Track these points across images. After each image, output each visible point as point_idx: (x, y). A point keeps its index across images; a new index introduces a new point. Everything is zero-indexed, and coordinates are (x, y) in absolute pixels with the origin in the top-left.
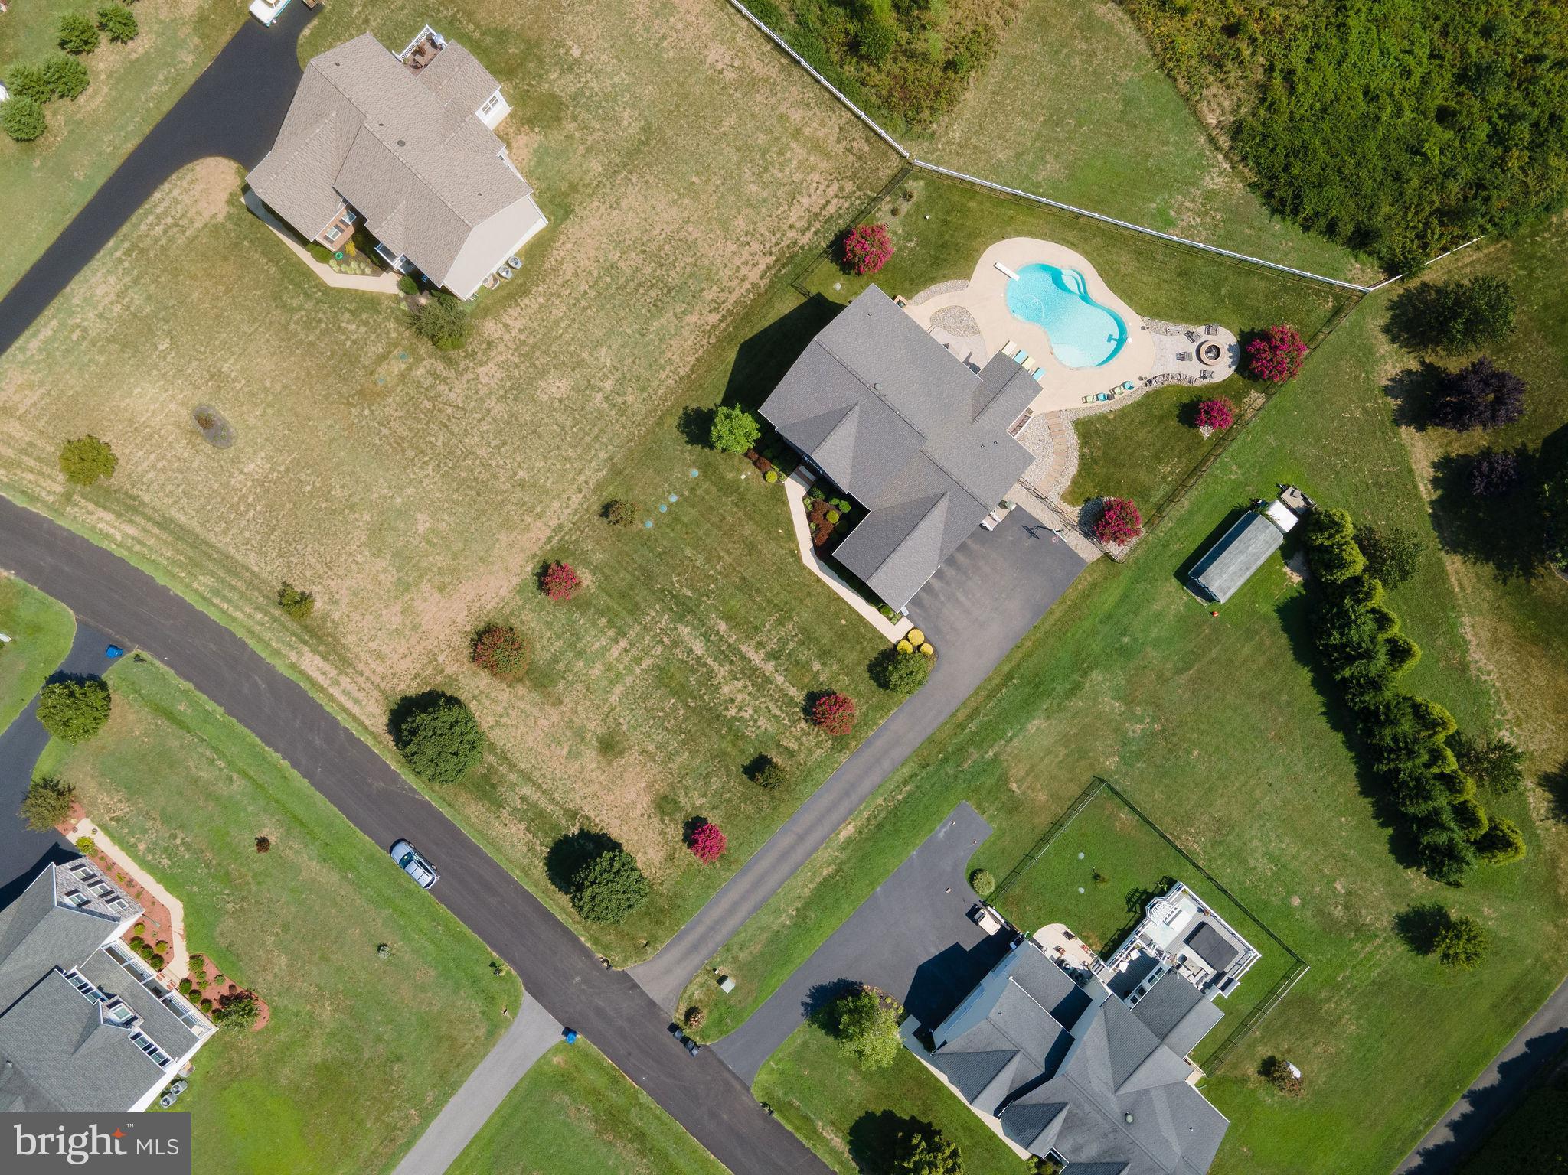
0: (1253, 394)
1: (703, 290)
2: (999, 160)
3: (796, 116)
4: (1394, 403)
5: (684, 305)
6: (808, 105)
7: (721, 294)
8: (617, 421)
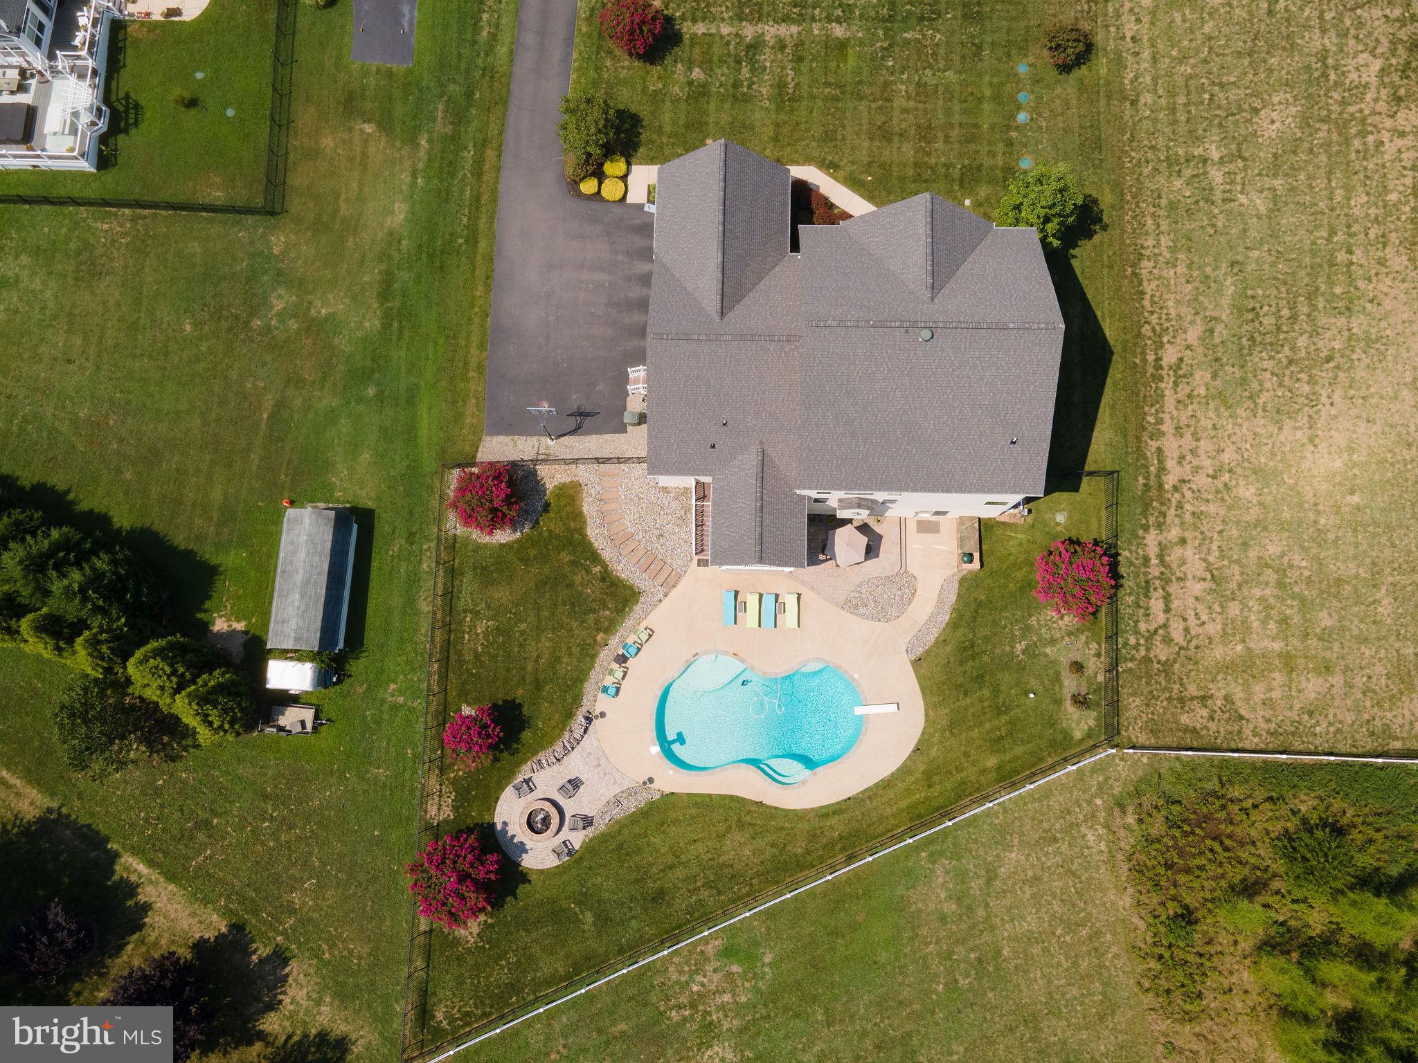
0: (447, 813)
1: (1215, 376)
2: (1010, 848)
3: (1312, 687)
4: (262, 950)
5: (1217, 340)
6: (1311, 713)
7: (1188, 390)
8: (1168, 149)
